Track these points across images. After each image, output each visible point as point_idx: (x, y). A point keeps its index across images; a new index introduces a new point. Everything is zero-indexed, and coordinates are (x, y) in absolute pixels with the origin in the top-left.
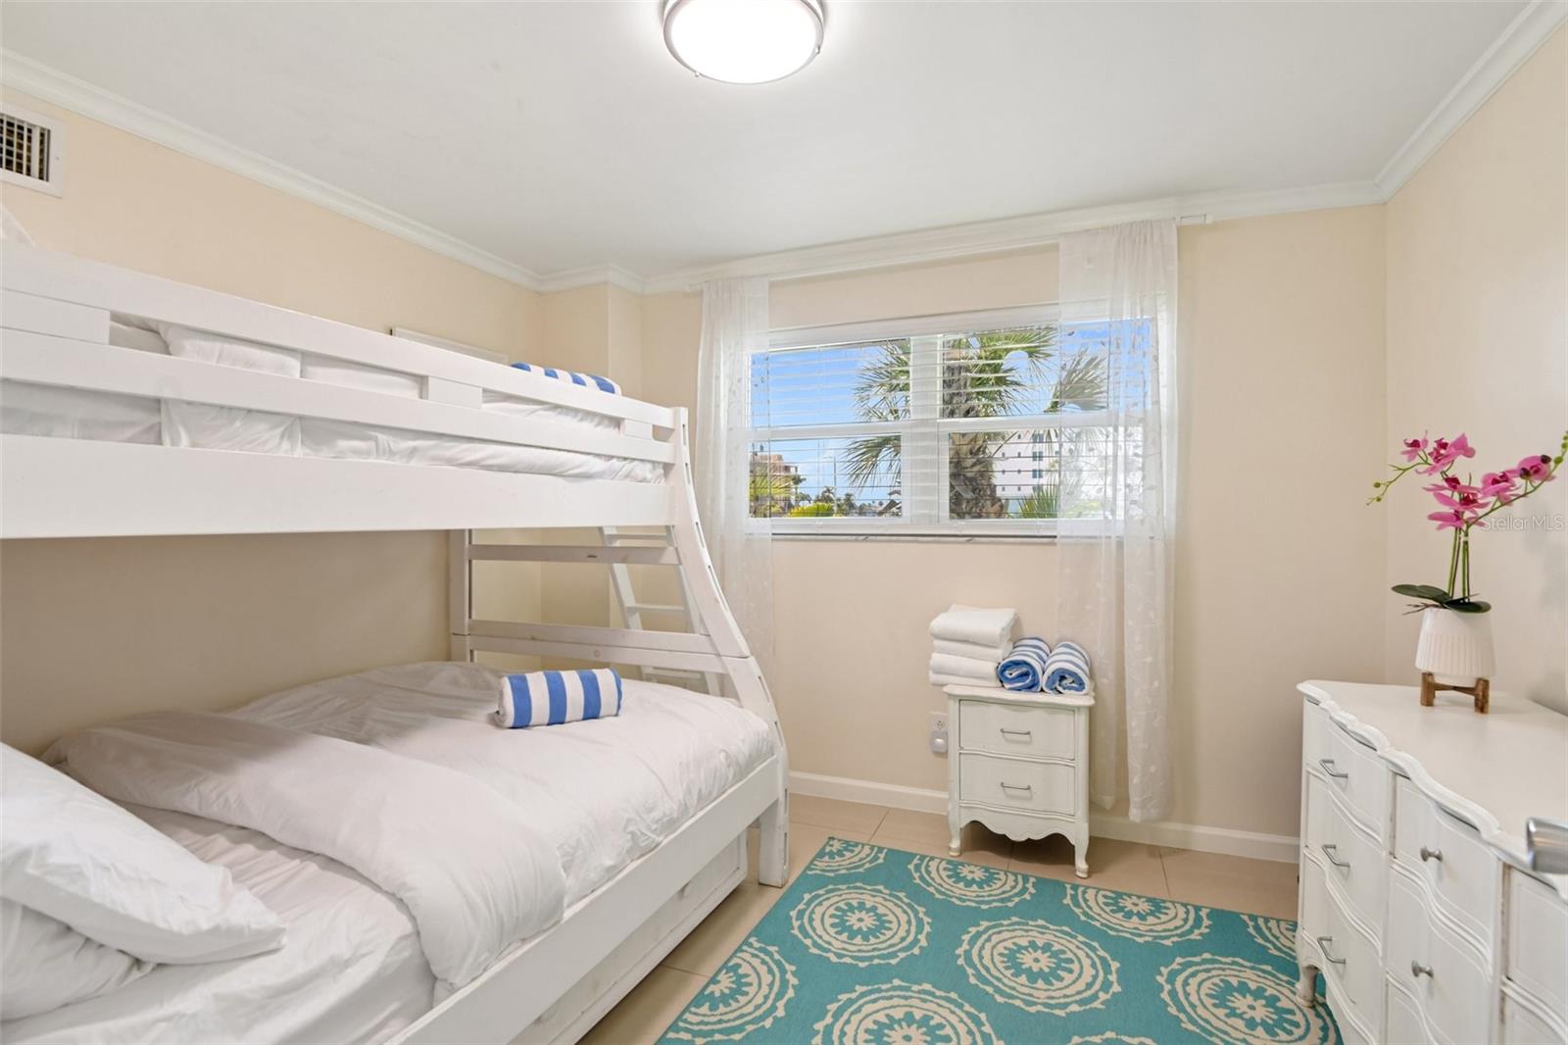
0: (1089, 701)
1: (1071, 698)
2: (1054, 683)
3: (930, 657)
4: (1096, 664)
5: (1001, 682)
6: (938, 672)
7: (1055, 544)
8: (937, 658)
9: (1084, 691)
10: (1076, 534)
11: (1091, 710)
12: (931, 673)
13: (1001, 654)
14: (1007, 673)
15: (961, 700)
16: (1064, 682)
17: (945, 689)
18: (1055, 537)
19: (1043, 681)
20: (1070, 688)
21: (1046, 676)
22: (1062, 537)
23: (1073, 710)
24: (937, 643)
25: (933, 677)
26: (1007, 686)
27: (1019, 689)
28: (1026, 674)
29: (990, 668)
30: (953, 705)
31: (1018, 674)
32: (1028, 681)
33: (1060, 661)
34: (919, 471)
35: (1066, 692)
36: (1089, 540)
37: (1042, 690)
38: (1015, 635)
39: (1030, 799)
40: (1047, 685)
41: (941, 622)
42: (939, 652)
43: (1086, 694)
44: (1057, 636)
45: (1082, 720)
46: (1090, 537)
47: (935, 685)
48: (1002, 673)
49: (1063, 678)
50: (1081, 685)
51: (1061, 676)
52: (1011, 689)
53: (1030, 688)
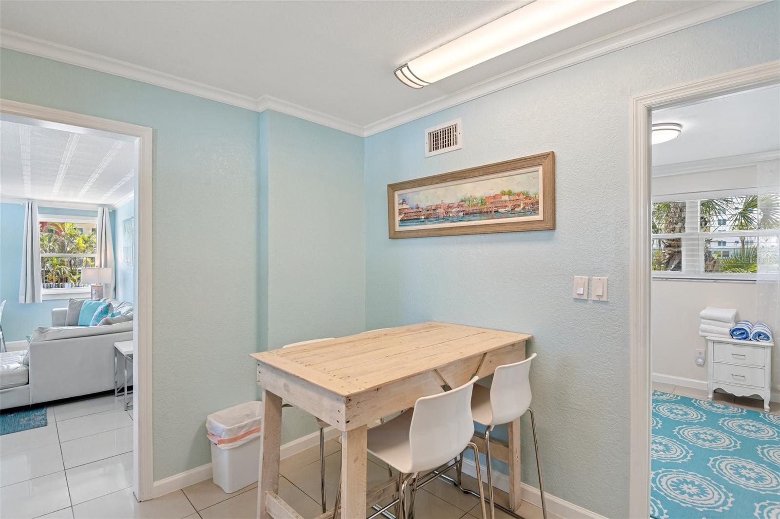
0: (772, 344)
1: (763, 343)
2: (756, 337)
3: (700, 326)
4: (775, 332)
5: (732, 336)
6: (703, 331)
7: (756, 284)
8: (702, 326)
9: (770, 341)
10: (765, 280)
11: (772, 347)
12: (700, 332)
13: (732, 325)
14: (735, 333)
15: (714, 342)
16: (760, 337)
17: (706, 338)
18: (756, 281)
19: (751, 336)
20: (763, 339)
21: (752, 335)
22: (759, 281)
23: (764, 347)
24: (703, 320)
25: (701, 333)
26: (735, 338)
27: (740, 339)
28: (743, 333)
29: (727, 331)
30: (710, 344)
31: (740, 333)
32: (744, 336)
33: (758, 329)
34: (690, 258)
35: (762, 341)
36: (772, 282)
37: (750, 340)
38: (737, 319)
39: (745, 380)
40: (752, 338)
41: (703, 313)
42: (704, 324)
43: (770, 342)
44: (756, 321)
45: (768, 351)
46: (772, 281)
47: (702, 336)
48: (732, 333)
49: (760, 335)
50: (768, 338)
51: (759, 335)
52: (736, 339)
53: (745, 339)
